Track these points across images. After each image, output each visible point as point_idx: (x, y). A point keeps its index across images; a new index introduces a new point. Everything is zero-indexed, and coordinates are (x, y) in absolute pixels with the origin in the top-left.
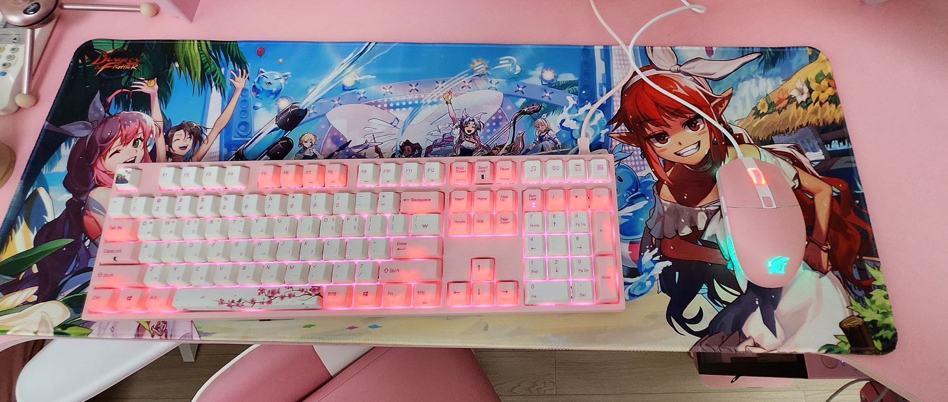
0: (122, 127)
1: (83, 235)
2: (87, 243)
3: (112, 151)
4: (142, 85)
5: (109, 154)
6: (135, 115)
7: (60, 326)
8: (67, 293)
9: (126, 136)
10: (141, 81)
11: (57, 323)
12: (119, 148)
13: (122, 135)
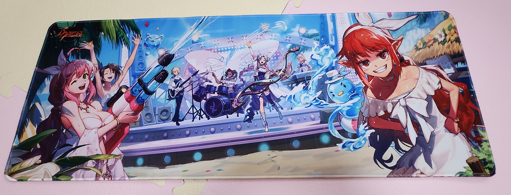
0: (77, 68)
1: (62, 127)
2: (64, 131)
3: (72, 82)
4: (85, 45)
5: (71, 83)
6: (83, 61)
7: (55, 175)
8: (57, 158)
9: (79, 73)
10: (84, 43)
11: (53, 175)
12: (76, 79)
13: (77, 72)
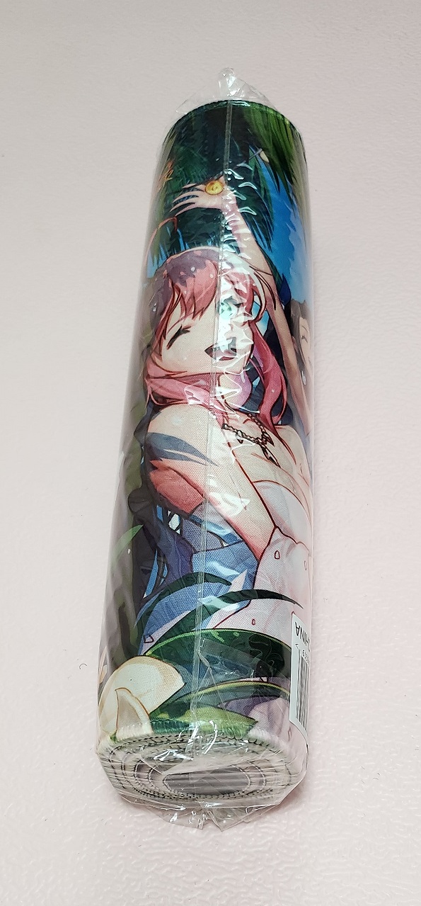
13: (182, 297)
